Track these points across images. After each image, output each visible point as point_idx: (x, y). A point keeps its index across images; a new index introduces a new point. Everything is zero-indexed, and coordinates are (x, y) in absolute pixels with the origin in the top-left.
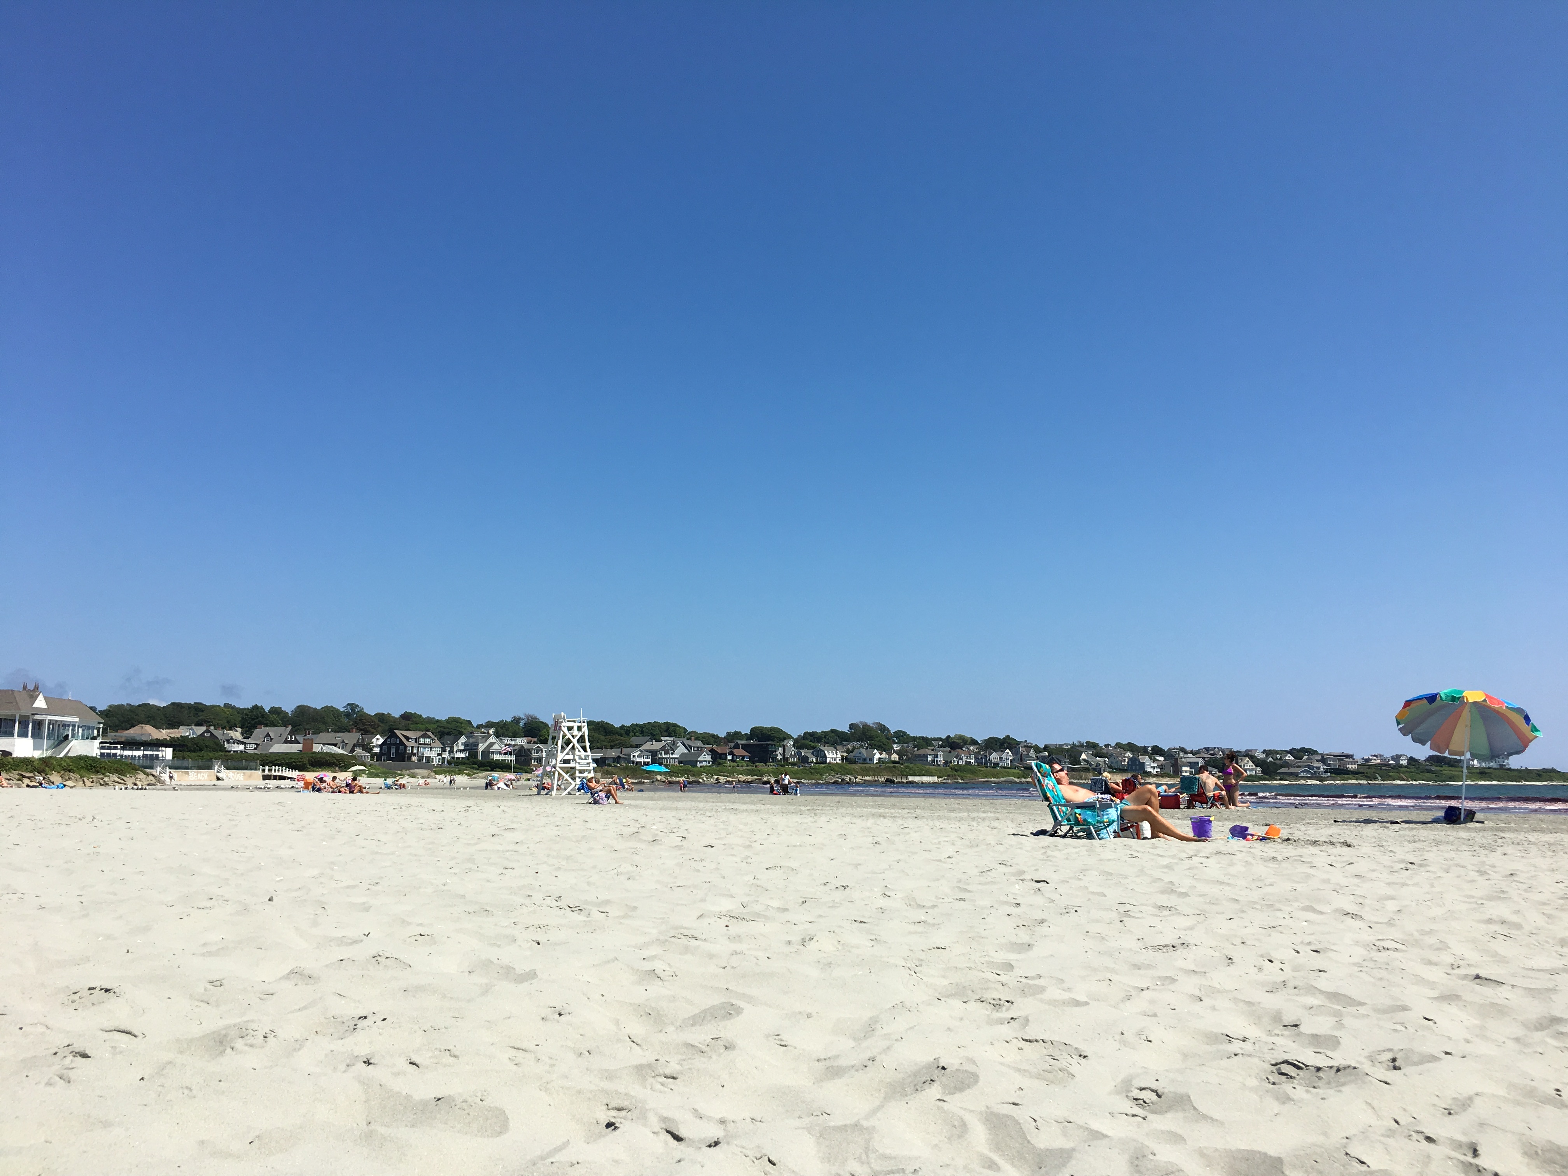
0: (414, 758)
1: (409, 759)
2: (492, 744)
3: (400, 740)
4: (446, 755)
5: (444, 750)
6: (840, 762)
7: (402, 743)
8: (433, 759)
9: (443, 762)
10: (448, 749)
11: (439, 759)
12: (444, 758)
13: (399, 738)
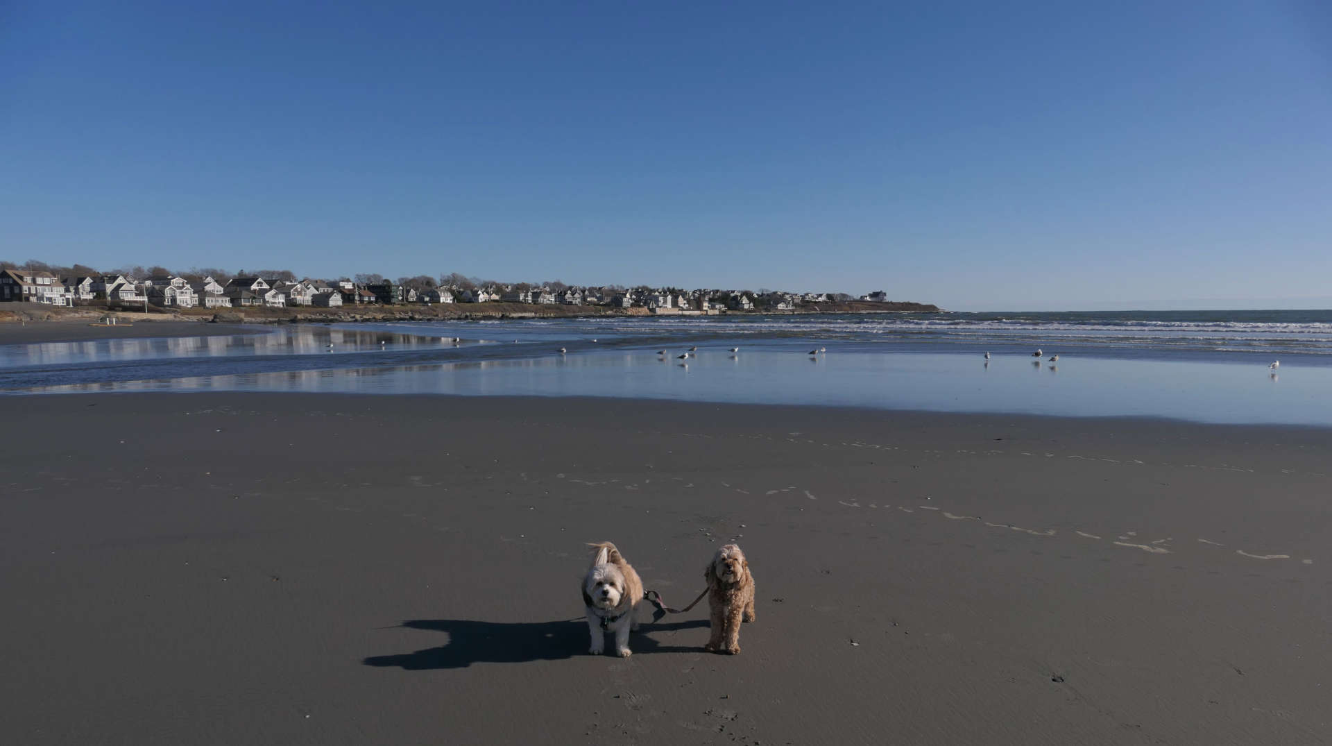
0: (33, 299)
1: (27, 299)
2: (120, 285)
3: (14, 281)
4: (70, 296)
5: (67, 290)
6: (451, 302)
7: (15, 283)
8: (55, 300)
9: (68, 304)
10: (72, 289)
11: (63, 300)
12: (68, 299)
13: (11, 277)
